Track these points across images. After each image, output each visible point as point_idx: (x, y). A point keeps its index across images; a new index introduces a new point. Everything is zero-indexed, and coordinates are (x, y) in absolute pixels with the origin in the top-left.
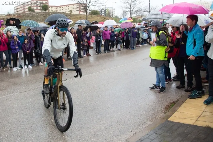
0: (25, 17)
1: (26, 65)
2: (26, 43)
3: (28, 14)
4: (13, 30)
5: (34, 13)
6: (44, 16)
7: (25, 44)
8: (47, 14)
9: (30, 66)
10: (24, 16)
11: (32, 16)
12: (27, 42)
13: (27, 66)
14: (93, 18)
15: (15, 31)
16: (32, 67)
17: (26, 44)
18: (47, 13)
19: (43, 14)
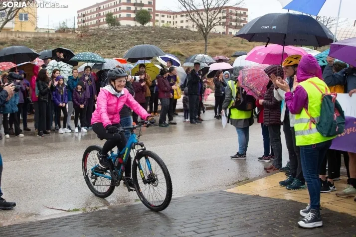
0: (97, 38)
1: (78, 127)
2: (79, 90)
3: (104, 30)
4: (65, 69)
5: (118, 29)
6: (138, 36)
7: (77, 91)
8: (145, 32)
9: (84, 129)
10: (94, 35)
11: (112, 36)
12: (81, 89)
13: (80, 130)
14: (245, 45)
15: (68, 72)
16: (86, 131)
17: (79, 92)
18: (146, 30)
19: (137, 33)
